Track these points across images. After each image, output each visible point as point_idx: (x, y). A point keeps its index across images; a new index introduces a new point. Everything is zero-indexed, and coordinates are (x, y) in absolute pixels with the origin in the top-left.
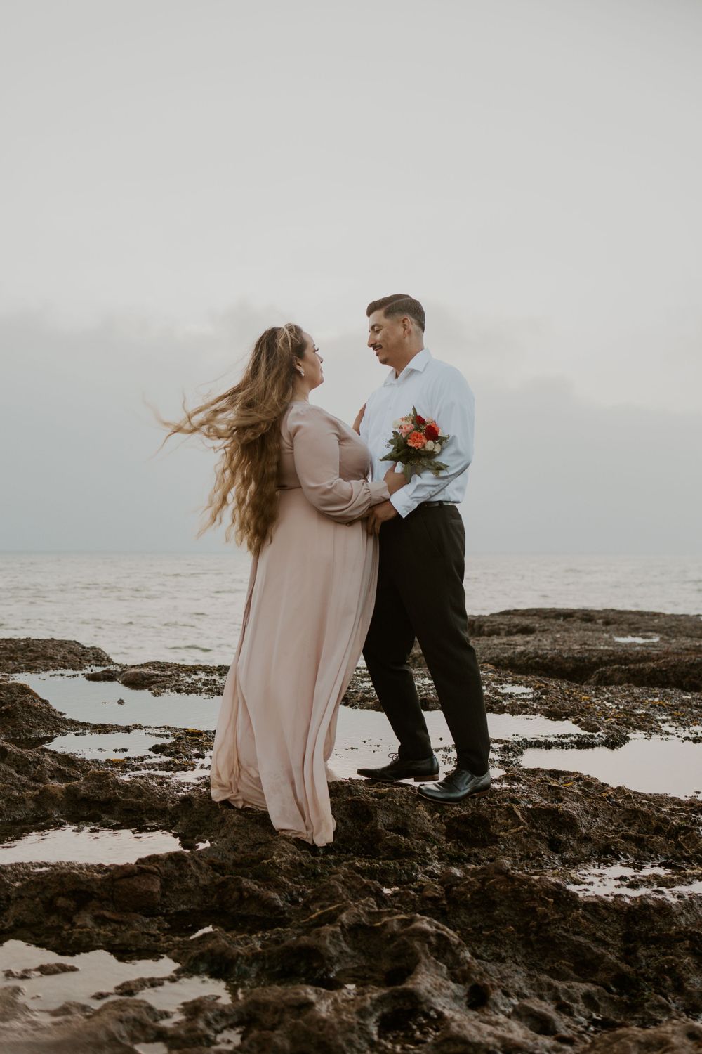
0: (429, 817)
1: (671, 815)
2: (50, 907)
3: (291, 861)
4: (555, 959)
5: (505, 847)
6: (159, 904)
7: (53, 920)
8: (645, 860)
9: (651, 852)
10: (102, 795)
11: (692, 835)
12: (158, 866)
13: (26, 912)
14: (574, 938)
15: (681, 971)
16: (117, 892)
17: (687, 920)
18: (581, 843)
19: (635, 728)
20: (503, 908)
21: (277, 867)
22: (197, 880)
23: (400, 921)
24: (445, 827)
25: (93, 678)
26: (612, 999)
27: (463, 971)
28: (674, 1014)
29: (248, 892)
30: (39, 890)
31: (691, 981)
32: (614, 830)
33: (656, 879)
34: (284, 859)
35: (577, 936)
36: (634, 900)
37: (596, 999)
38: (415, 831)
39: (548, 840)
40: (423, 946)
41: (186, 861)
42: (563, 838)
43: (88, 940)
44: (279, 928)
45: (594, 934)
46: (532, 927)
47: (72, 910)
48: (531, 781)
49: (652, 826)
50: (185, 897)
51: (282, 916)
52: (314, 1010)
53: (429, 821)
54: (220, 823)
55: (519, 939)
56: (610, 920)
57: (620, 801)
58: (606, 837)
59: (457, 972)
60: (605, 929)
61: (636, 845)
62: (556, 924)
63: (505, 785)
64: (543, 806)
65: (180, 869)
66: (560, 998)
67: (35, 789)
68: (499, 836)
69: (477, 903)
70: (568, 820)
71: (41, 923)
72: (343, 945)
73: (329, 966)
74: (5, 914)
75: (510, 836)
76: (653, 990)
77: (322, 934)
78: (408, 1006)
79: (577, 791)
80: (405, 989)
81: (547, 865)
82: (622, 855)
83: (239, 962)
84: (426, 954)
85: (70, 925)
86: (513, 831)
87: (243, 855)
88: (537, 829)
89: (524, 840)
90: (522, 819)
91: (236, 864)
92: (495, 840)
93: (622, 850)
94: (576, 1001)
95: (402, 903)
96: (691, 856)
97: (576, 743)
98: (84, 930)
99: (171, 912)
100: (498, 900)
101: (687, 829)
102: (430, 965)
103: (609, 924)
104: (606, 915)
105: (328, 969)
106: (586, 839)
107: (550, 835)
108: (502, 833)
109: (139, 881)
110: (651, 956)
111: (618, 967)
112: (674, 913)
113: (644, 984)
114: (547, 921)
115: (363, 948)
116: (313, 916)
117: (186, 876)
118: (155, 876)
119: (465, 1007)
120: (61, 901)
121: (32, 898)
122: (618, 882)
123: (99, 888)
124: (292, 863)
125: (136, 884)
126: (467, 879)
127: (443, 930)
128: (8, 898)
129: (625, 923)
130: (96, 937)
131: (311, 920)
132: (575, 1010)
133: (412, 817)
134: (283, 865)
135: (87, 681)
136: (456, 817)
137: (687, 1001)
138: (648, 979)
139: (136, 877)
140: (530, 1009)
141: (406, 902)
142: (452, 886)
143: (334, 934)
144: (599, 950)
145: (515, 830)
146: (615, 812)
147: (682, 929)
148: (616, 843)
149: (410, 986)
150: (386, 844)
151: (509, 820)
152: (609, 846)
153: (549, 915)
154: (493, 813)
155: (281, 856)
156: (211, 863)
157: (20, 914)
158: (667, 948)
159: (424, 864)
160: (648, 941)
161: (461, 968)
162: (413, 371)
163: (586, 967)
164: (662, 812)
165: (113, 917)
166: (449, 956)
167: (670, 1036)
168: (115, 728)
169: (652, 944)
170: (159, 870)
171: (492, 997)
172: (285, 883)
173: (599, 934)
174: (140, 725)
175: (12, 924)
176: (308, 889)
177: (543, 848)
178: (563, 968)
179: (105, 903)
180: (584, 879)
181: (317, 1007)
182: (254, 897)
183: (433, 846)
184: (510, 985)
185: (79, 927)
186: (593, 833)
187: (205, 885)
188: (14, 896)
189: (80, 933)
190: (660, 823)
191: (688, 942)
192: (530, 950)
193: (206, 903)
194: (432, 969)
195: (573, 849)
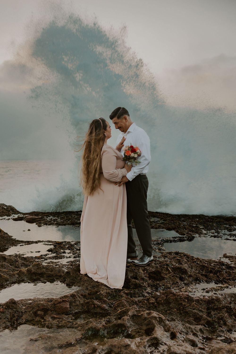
0: (143, 273)
1: (214, 267)
2: (36, 314)
3: (106, 292)
4: (188, 318)
5: (167, 280)
6: (69, 311)
7: (38, 319)
8: (209, 282)
9: (210, 279)
10: (39, 271)
11: (221, 273)
12: (68, 299)
13: (28, 317)
14: (193, 311)
15: (225, 319)
16: (56, 308)
17: (225, 302)
18: (189, 277)
19: (195, 232)
20: (173, 304)
21: (102, 295)
22: (80, 302)
23: (147, 313)
24: (148, 275)
25: (15, 220)
26: (207, 330)
27: (168, 328)
28: (225, 333)
29: (97, 305)
30: (31, 309)
31: (228, 322)
32: (198, 273)
33: (214, 289)
34: (104, 292)
35: (194, 310)
36: (209, 297)
37: (203, 330)
38: (139, 278)
39: (179, 277)
40: (155, 321)
41: (76, 296)
42: (183, 276)
43: (51, 325)
44: (109, 317)
45: (199, 309)
46: (181, 309)
47: (43, 315)
48: (171, 257)
49: (209, 270)
50: (77, 307)
51: (108, 312)
52: (131, 347)
53: (143, 274)
54: (80, 280)
55: (178, 313)
56: (203, 304)
57: (199, 262)
58: (196, 275)
59: (166, 328)
60: (202, 307)
61: (205, 277)
62: (188, 307)
63: (163, 259)
64: (177, 266)
65: (74, 299)
66: (193, 331)
67: (17, 271)
68: (165, 277)
69: (165, 303)
70: (184, 270)
71: (34, 320)
72: (131, 322)
73: (128, 329)
74: (22, 318)
75: (168, 277)
76: (218, 325)
77: (125, 319)
78: (155, 342)
79: (185, 260)
80: (154, 337)
81: (180, 286)
82: (202, 281)
83: (101, 330)
84: (157, 324)
85: (43, 320)
86: (168, 275)
87: (91, 291)
88: (176, 274)
89: (172, 278)
90: (171, 271)
91: (89, 294)
92: (163, 278)
93: (202, 279)
94: (198, 332)
95: (143, 305)
96: (222, 280)
97: (179, 240)
98: (49, 322)
99: (73, 313)
100: (171, 302)
101: (220, 271)
102: (158, 327)
103: (202, 305)
104: (202, 303)
105: (127, 330)
106: (190, 276)
107: (180, 276)
108: (165, 276)
109: (63, 304)
110: (215, 314)
111: (207, 319)
112: (221, 300)
113: (215, 324)
114: (185, 307)
115: (136, 322)
116: (118, 312)
117: (76, 301)
118: (67, 302)
119: (170, 339)
120: (39, 312)
121: (29, 312)
122: (203, 291)
123: (50, 307)
124: (106, 293)
125: (62, 305)
126: (161, 296)
127: (160, 315)
128: (22, 312)
129: (207, 304)
130: (53, 324)
131: (118, 313)
132: (198, 335)
133: (138, 273)
134: (104, 294)
135: (14, 221)
136: (151, 272)
137: (228, 328)
138: (216, 322)
139: (62, 303)
140: (189, 339)
141: (144, 304)
142: (157, 298)
143: (128, 319)
144: (201, 314)
145: (169, 275)
146: (197, 266)
147: (224, 305)
148: (199, 277)
149: (156, 336)
150: (132, 283)
151: (167, 272)
152: (197, 278)
153: (186, 304)
154: (162, 270)
155: (103, 291)
156: (82, 295)
157: (27, 317)
158: (220, 311)
159: (146, 290)
160: (214, 310)
161: (167, 327)
162: (129, 132)
163: (198, 320)
164: (211, 266)
165: (57, 317)
166: (162, 323)
167: (234, 348)
168: (32, 242)
169: (215, 310)
170: (68, 300)
171: (177, 335)
172: (106, 300)
173: (200, 309)
174: (40, 241)
175: (25, 321)
176: (113, 302)
177: (178, 280)
178: (191, 320)
179: (53, 312)
180: (192, 290)
181: (132, 346)
182: (99, 307)
183: (146, 282)
184: (178, 329)
185: (47, 321)
186: (192, 274)
187: (82, 303)
188: (23, 311)
189: (48, 323)
190: (211, 269)
191: (225, 309)
192: (181, 316)
193: (83, 309)
194: (159, 329)
195: (187, 280)
